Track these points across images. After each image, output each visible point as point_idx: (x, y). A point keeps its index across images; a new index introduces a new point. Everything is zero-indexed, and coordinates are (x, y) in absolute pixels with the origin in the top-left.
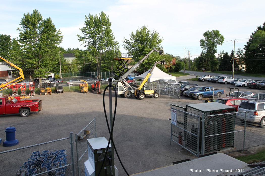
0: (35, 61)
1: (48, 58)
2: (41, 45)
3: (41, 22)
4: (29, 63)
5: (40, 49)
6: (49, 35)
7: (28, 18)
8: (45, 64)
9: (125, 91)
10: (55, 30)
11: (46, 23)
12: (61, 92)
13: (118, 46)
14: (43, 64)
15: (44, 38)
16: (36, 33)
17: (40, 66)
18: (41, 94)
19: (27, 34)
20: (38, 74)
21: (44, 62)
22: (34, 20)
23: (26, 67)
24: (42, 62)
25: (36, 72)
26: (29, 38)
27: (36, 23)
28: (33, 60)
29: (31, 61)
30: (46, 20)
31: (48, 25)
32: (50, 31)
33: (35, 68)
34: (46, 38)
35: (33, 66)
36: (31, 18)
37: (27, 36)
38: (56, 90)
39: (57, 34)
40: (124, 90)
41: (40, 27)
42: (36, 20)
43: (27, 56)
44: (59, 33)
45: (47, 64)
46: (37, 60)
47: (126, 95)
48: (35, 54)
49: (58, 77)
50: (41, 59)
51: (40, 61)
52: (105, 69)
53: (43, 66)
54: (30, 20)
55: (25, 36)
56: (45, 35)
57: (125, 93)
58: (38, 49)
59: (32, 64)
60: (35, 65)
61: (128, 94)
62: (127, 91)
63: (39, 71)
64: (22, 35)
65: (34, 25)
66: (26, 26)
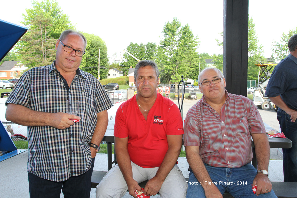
0: (172, 67)
1: (185, 64)
2: (178, 51)
3: (180, 29)
4: (167, 69)
5: (177, 55)
6: (186, 41)
7: (168, 26)
8: (181, 70)
9: (264, 101)
10: (192, 36)
11: (184, 29)
12: (194, 99)
13: (262, 50)
14: (179, 69)
15: (181, 45)
16: (175, 40)
17: (176, 72)
18: (175, 99)
19: (166, 41)
20: (175, 80)
21: (181, 68)
22: (173, 28)
23: (164, 73)
24: (179, 68)
25: (173, 77)
26: (168, 45)
27: (174, 30)
28: (171, 66)
29: (168, 67)
30: (184, 26)
31: (186, 32)
32: (188, 37)
33: (173, 74)
34: (183, 44)
35: (171, 72)
36: (171, 25)
37: (166, 43)
38: (190, 96)
39: (194, 40)
40: (262, 101)
41: (179, 33)
42: (175, 27)
43: (165, 62)
44: (197, 39)
45: (183, 70)
46: (174, 66)
47: (264, 106)
48: (172, 60)
49: (196, 84)
50: (178, 65)
51: (177, 67)
52: (250, 78)
53: (180, 71)
54: (169, 27)
55: (164, 43)
56: (183, 41)
57: (262, 104)
58: (175, 56)
59: (170, 70)
60: (172, 70)
61: (266, 106)
62: (265, 102)
63: (175, 77)
64: (162, 43)
65: (173, 32)
66: (166, 34)
